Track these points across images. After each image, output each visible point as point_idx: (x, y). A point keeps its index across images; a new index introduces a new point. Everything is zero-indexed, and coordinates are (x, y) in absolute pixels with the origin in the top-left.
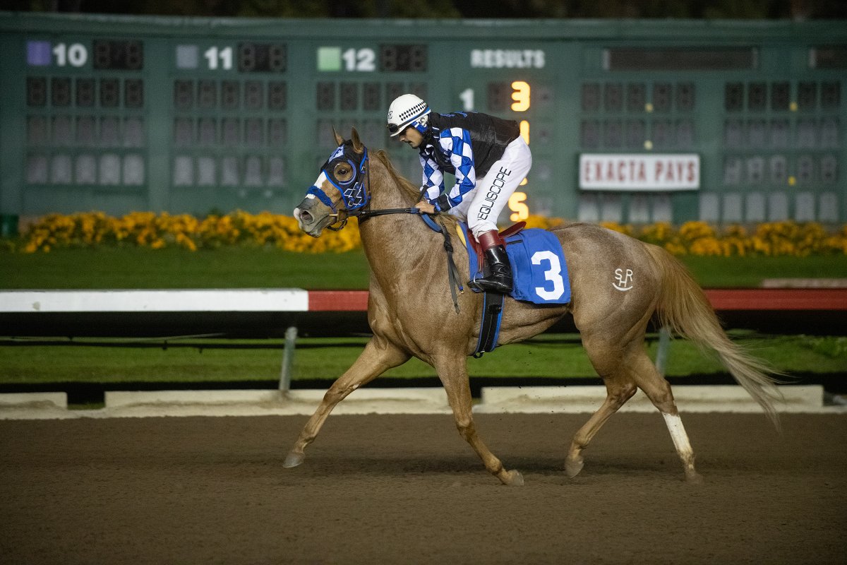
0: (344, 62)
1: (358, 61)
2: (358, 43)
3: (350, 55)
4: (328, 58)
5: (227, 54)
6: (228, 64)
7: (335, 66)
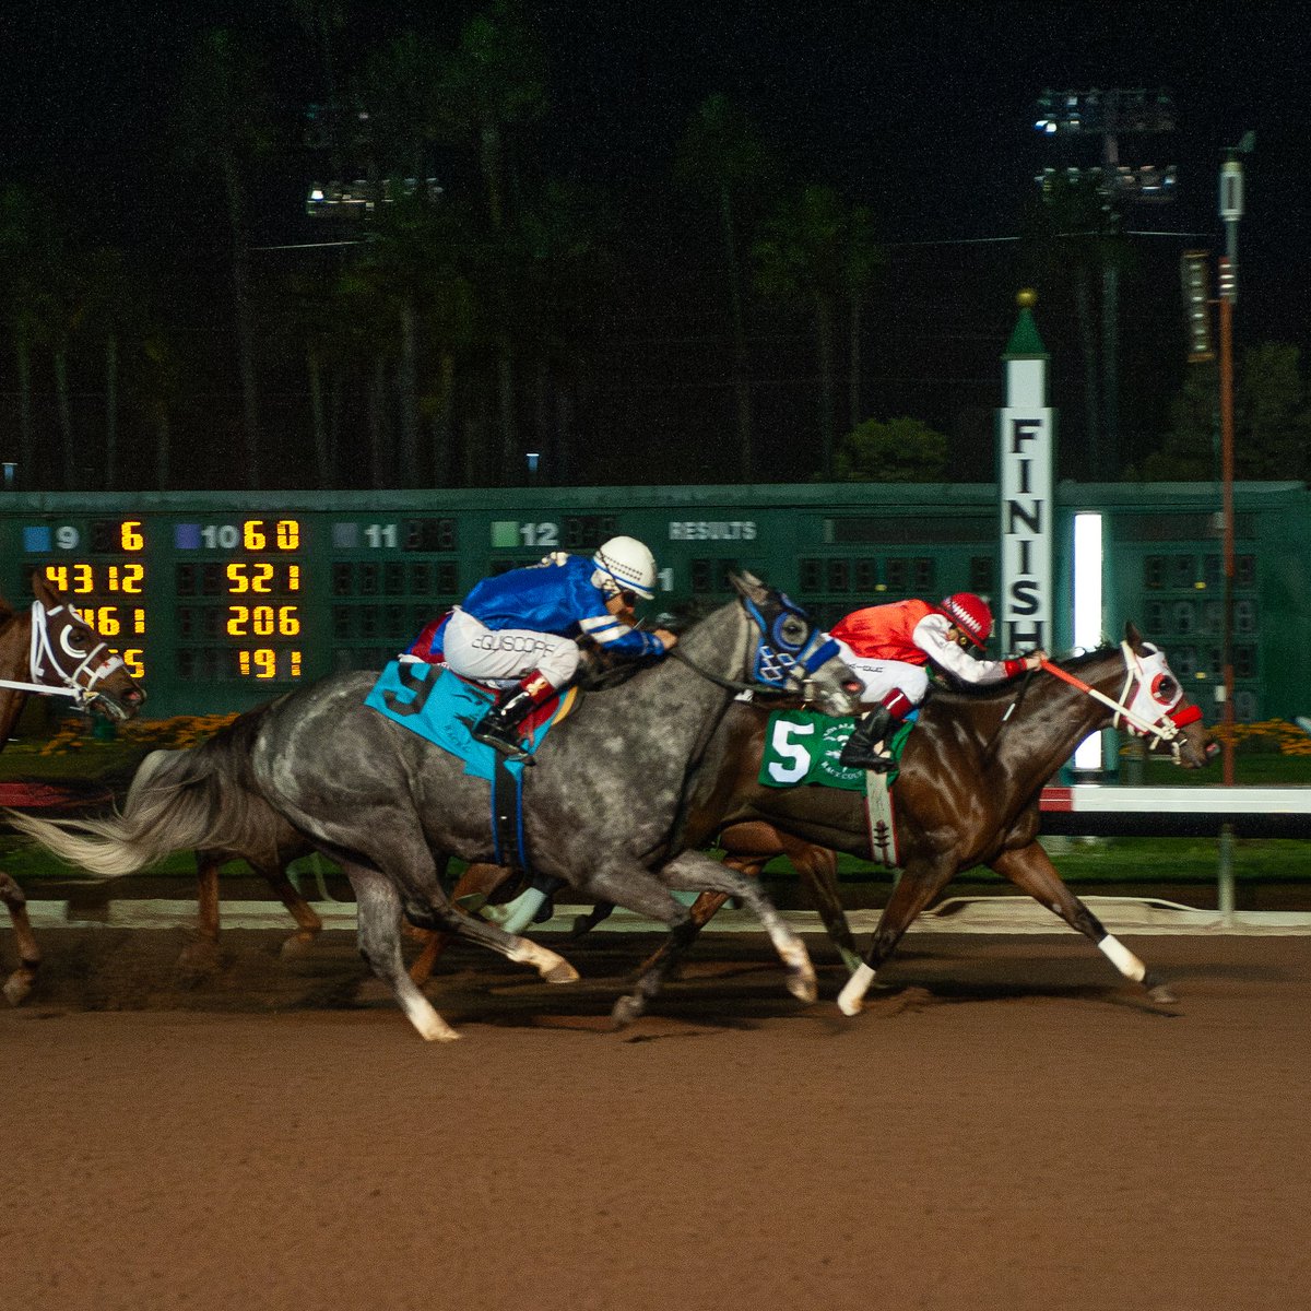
0: (522, 537)
1: (539, 536)
2: (538, 516)
3: (529, 530)
4: (504, 533)
5: (390, 531)
6: (391, 543)
7: (512, 542)
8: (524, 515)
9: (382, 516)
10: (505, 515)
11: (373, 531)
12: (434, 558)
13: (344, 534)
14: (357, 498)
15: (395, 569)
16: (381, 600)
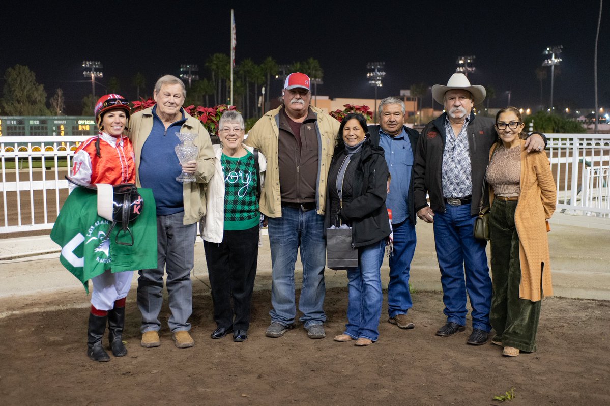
2: (36, 120)
3: (35, 122)
4: (31, 122)
5: (15, 122)
6: (15, 123)
7: (33, 123)
8: (34, 120)
9: (14, 120)
10: (31, 120)
11: (12, 122)
12: (21, 125)
13: (8, 122)
14: (10, 117)
15: (15, 127)
16: (14, 131)
